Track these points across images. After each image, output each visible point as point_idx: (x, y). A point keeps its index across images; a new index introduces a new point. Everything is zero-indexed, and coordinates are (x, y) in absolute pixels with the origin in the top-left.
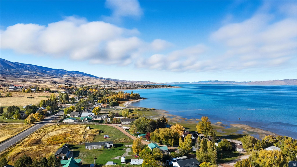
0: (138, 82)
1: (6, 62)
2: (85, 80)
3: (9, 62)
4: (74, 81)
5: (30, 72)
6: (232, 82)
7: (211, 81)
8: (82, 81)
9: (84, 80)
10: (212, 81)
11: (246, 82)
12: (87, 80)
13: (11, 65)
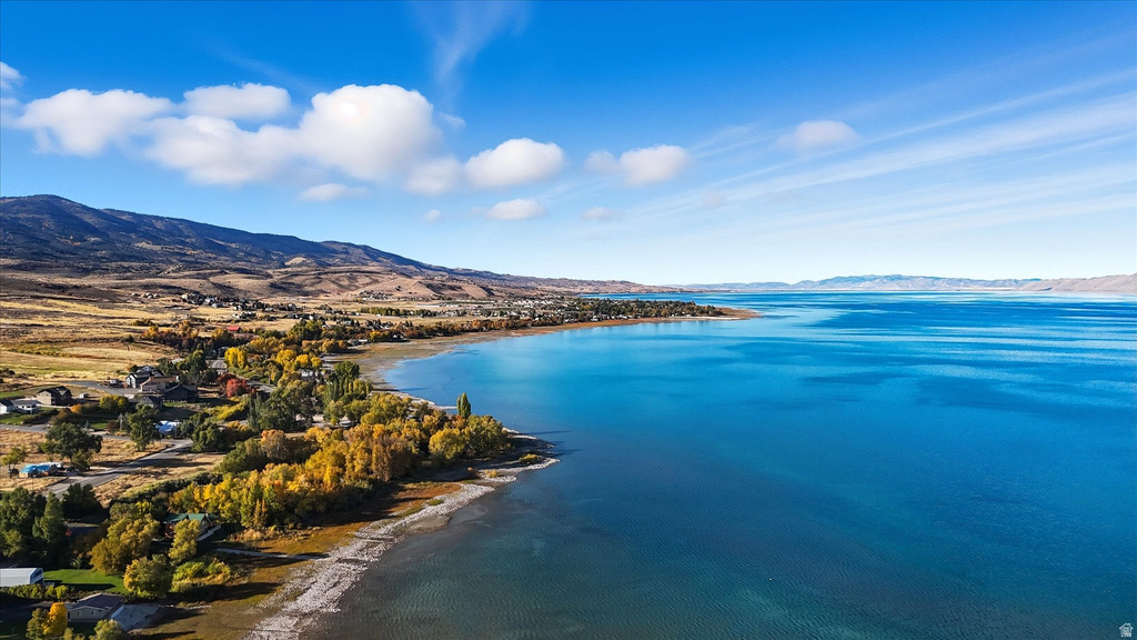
0: (581, 282)
1: (72, 210)
2: (363, 280)
3: (84, 207)
4: (312, 285)
5: (157, 248)
6: (960, 280)
7: (872, 279)
8: (346, 283)
9: (355, 279)
10: (879, 277)
11: (1016, 281)
12: (367, 280)
13: (89, 221)
